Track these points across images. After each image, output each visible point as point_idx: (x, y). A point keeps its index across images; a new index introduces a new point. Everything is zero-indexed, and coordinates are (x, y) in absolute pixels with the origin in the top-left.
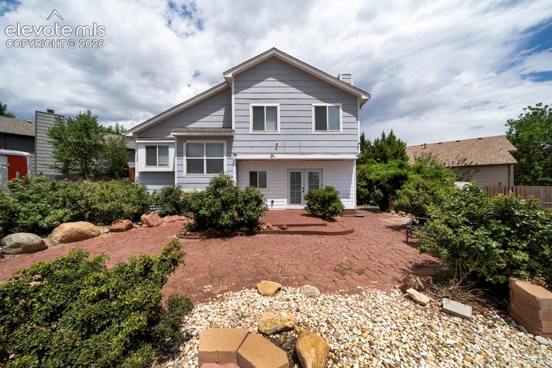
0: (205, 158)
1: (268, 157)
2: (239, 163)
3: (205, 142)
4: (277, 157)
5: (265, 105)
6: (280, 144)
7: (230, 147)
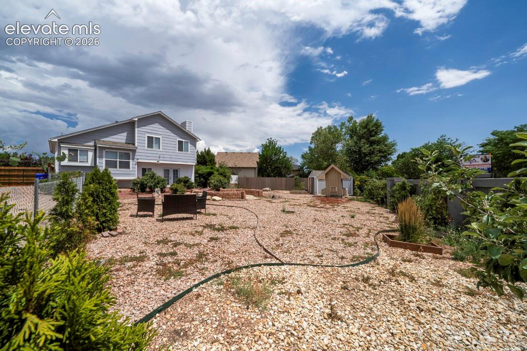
0: (118, 160)
1: (156, 162)
2: (139, 163)
3: (118, 151)
4: (161, 162)
5: (154, 136)
6: (162, 156)
7: (134, 155)
